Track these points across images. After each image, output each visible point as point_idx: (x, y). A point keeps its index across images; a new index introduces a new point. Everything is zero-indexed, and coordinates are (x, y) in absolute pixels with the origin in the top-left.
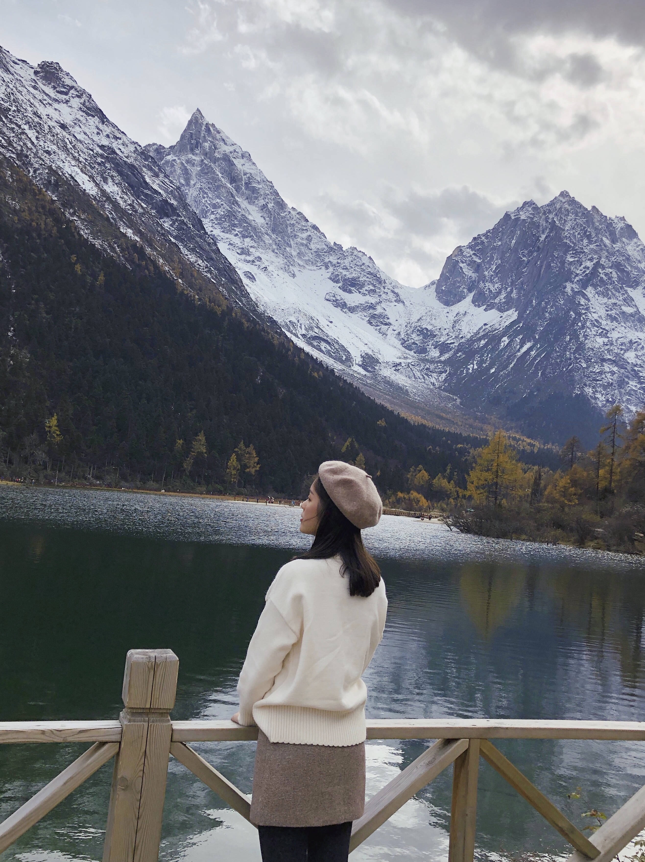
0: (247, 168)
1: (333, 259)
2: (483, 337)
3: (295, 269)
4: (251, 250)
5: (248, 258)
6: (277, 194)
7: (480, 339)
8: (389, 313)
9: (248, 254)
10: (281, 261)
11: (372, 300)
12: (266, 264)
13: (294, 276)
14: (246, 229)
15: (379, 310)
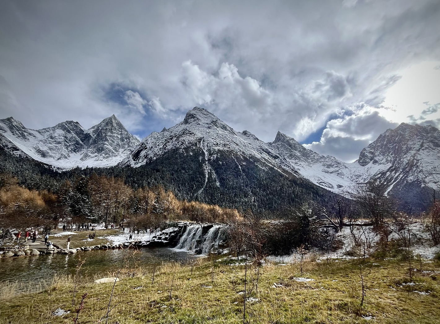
1: (322, 160)
2: (379, 174)
3: (311, 165)
8: (343, 172)
9: (297, 164)
10: (307, 164)
12: (303, 165)
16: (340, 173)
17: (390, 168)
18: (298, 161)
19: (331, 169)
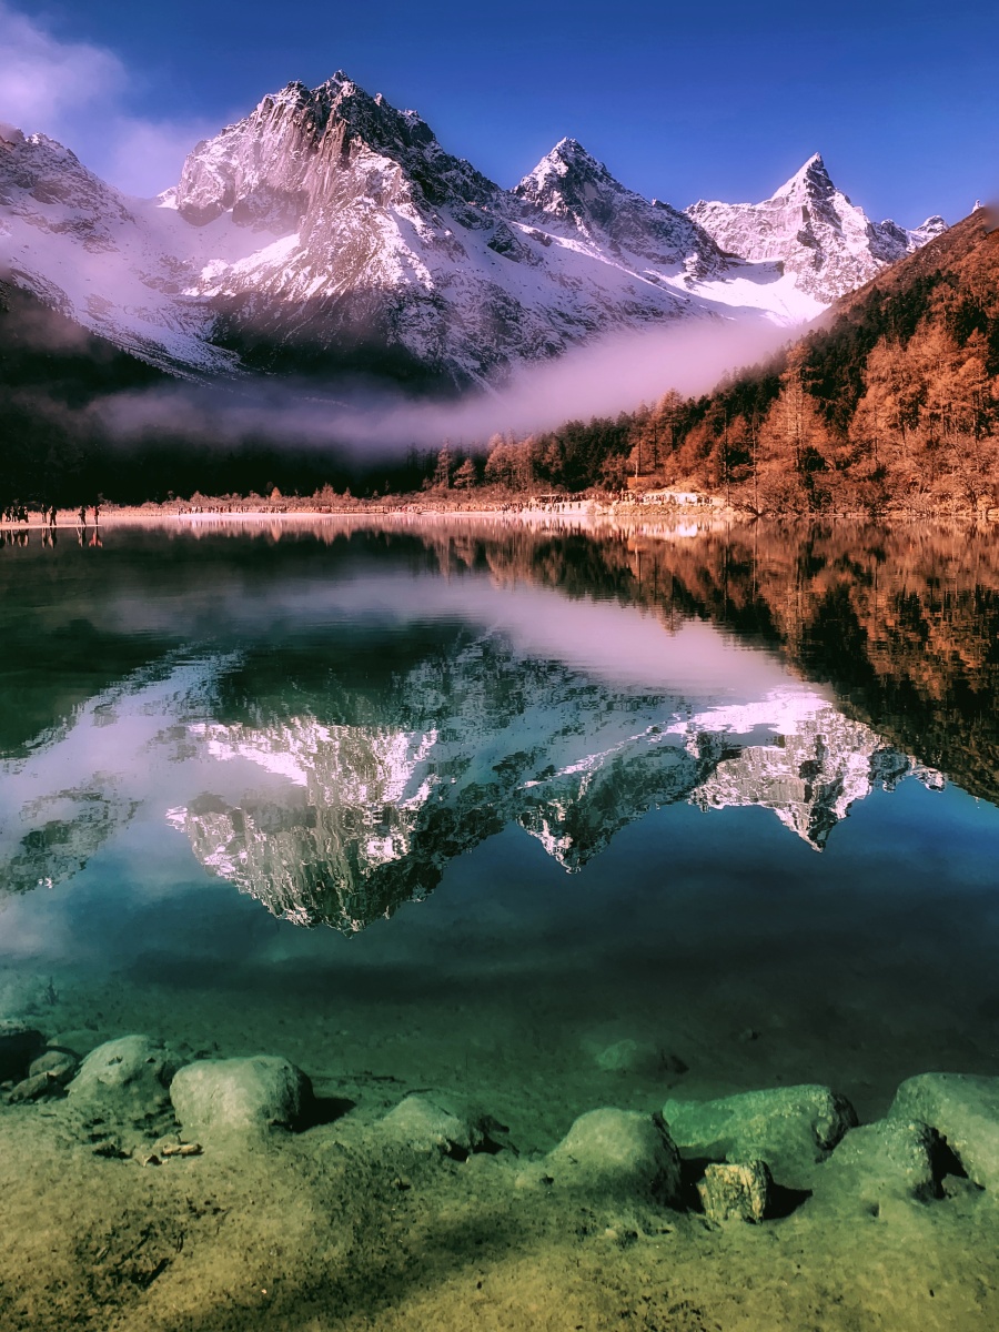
11: (85, 214)
17: (297, 250)
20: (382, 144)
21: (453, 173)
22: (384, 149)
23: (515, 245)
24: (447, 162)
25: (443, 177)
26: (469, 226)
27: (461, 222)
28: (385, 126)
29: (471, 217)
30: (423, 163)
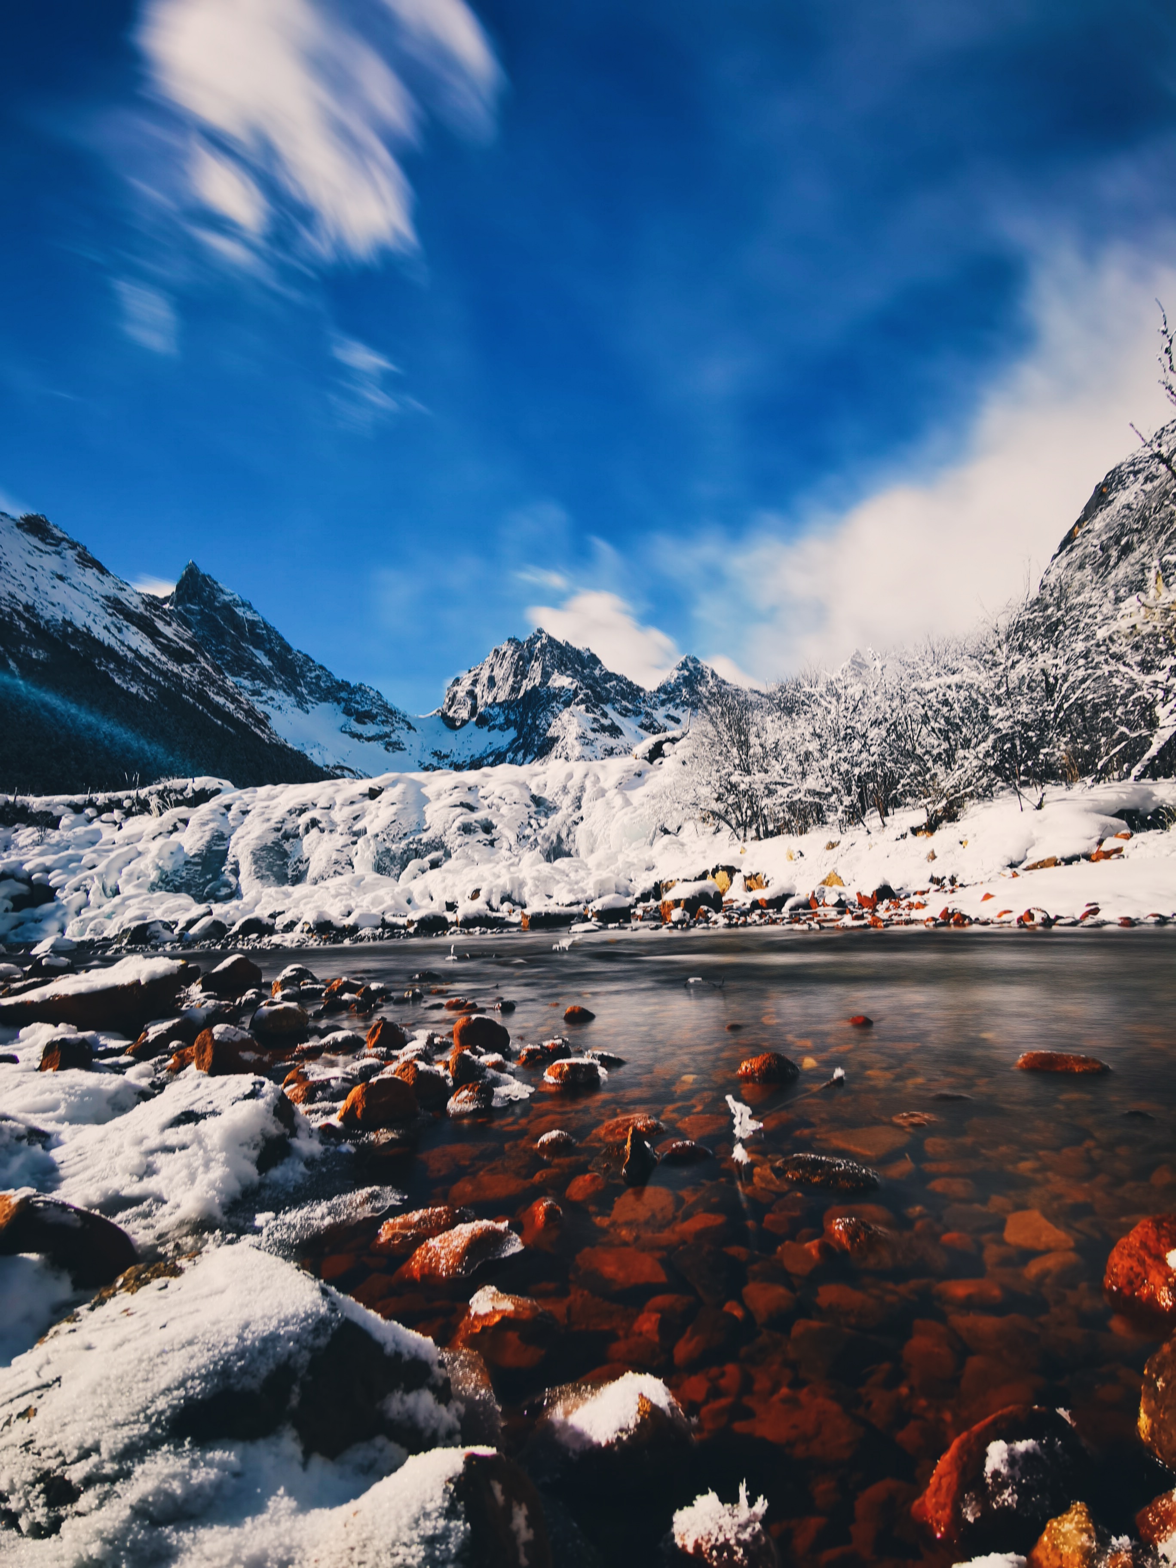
0: (249, 616)
1: (343, 694)
2: (491, 754)
3: (309, 706)
4: (263, 691)
5: (260, 699)
6: (282, 639)
7: (488, 756)
8: (402, 739)
9: (261, 695)
10: (292, 700)
11: (387, 729)
12: (280, 703)
13: (308, 712)
14: (254, 672)
15: (394, 737)
16: (395, 743)
17: (515, 740)
18: (261, 685)
19: (370, 729)
20: (567, 669)
21: (614, 683)
22: (568, 673)
23: (656, 724)
24: (610, 676)
25: (608, 686)
26: (625, 716)
27: (620, 713)
28: (569, 658)
29: (627, 710)
30: (595, 679)
